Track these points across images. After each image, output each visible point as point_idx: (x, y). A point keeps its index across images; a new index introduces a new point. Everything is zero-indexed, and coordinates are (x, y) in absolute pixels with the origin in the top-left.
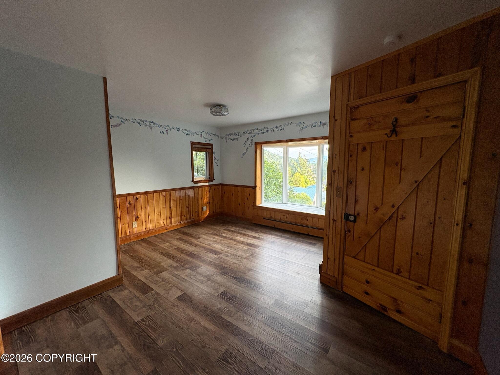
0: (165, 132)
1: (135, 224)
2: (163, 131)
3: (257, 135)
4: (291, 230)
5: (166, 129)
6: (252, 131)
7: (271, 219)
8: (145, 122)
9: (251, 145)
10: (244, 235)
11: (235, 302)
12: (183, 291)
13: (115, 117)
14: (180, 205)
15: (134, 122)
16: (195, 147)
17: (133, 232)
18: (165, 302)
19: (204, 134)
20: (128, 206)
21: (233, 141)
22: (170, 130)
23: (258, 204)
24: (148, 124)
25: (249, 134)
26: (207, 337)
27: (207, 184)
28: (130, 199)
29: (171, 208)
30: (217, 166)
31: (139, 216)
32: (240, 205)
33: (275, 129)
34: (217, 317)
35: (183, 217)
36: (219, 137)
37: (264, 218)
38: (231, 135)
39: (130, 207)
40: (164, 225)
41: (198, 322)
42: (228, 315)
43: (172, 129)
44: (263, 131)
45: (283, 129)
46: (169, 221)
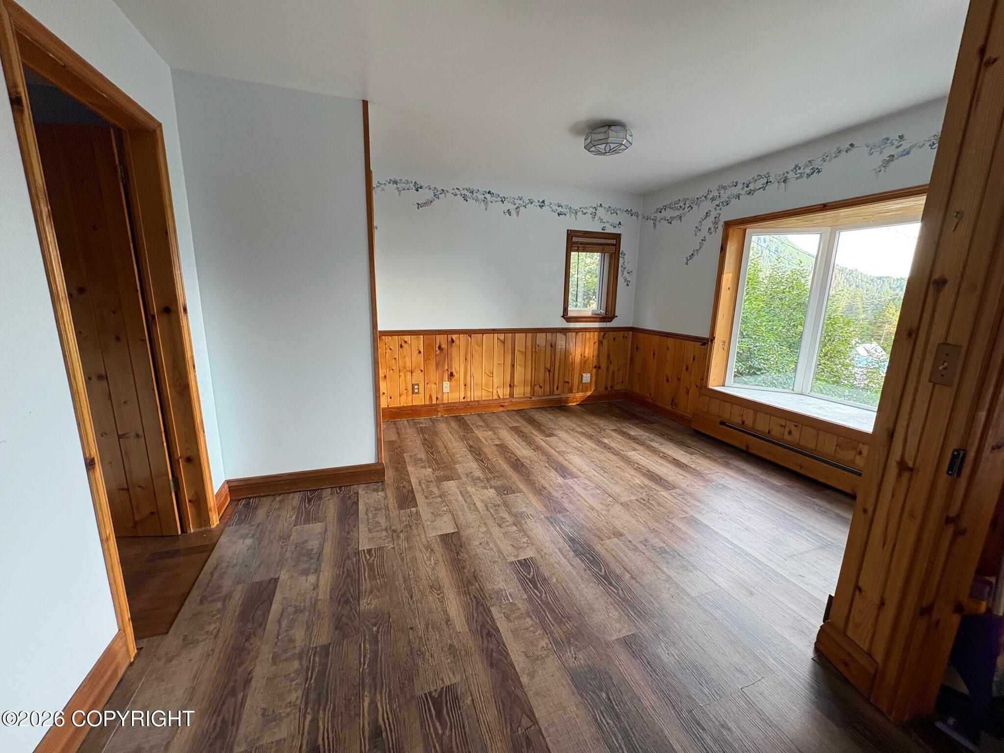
0: (513, 212)
1: (446, 385)
2: (509, 210)
3: (733, 200)
4: (797, 469)
5: (515, 204)
6: (722, 191)
7: (742, 428)
8: (477, 193)
9: (713, 229)
10: (654, 451)
11: (538, 593)
12: (458, 528)
13: (424, 187)
14: (534, 364)
15: (455, 195)
16: (577, 243)
17: (442, 400)
18: (419, 535)
19: (601, 212)
20: (437, 353)
21: (671, 223)
22: (525, 206)
23: (713, 384)
24: (481, 197)
25: (713, 199)
26: (438, 638)
27: (596, 325)
28: (442, 339)
29: (513, 366)
30: (628, 285)
31: (455, 374)
32: (667, 380)
33: (791, 175)
34: (482, 605)
35: (537, 388)
36: (640, 217)
37: (722, 423)
38: (668, 210)
39: (440, 354)
40: (499, 396)
41: (443, 597)
42: (504, 613)
43: (528, 204)
44: (751, 187)
45: (819, 172)
46: (507, 391)
